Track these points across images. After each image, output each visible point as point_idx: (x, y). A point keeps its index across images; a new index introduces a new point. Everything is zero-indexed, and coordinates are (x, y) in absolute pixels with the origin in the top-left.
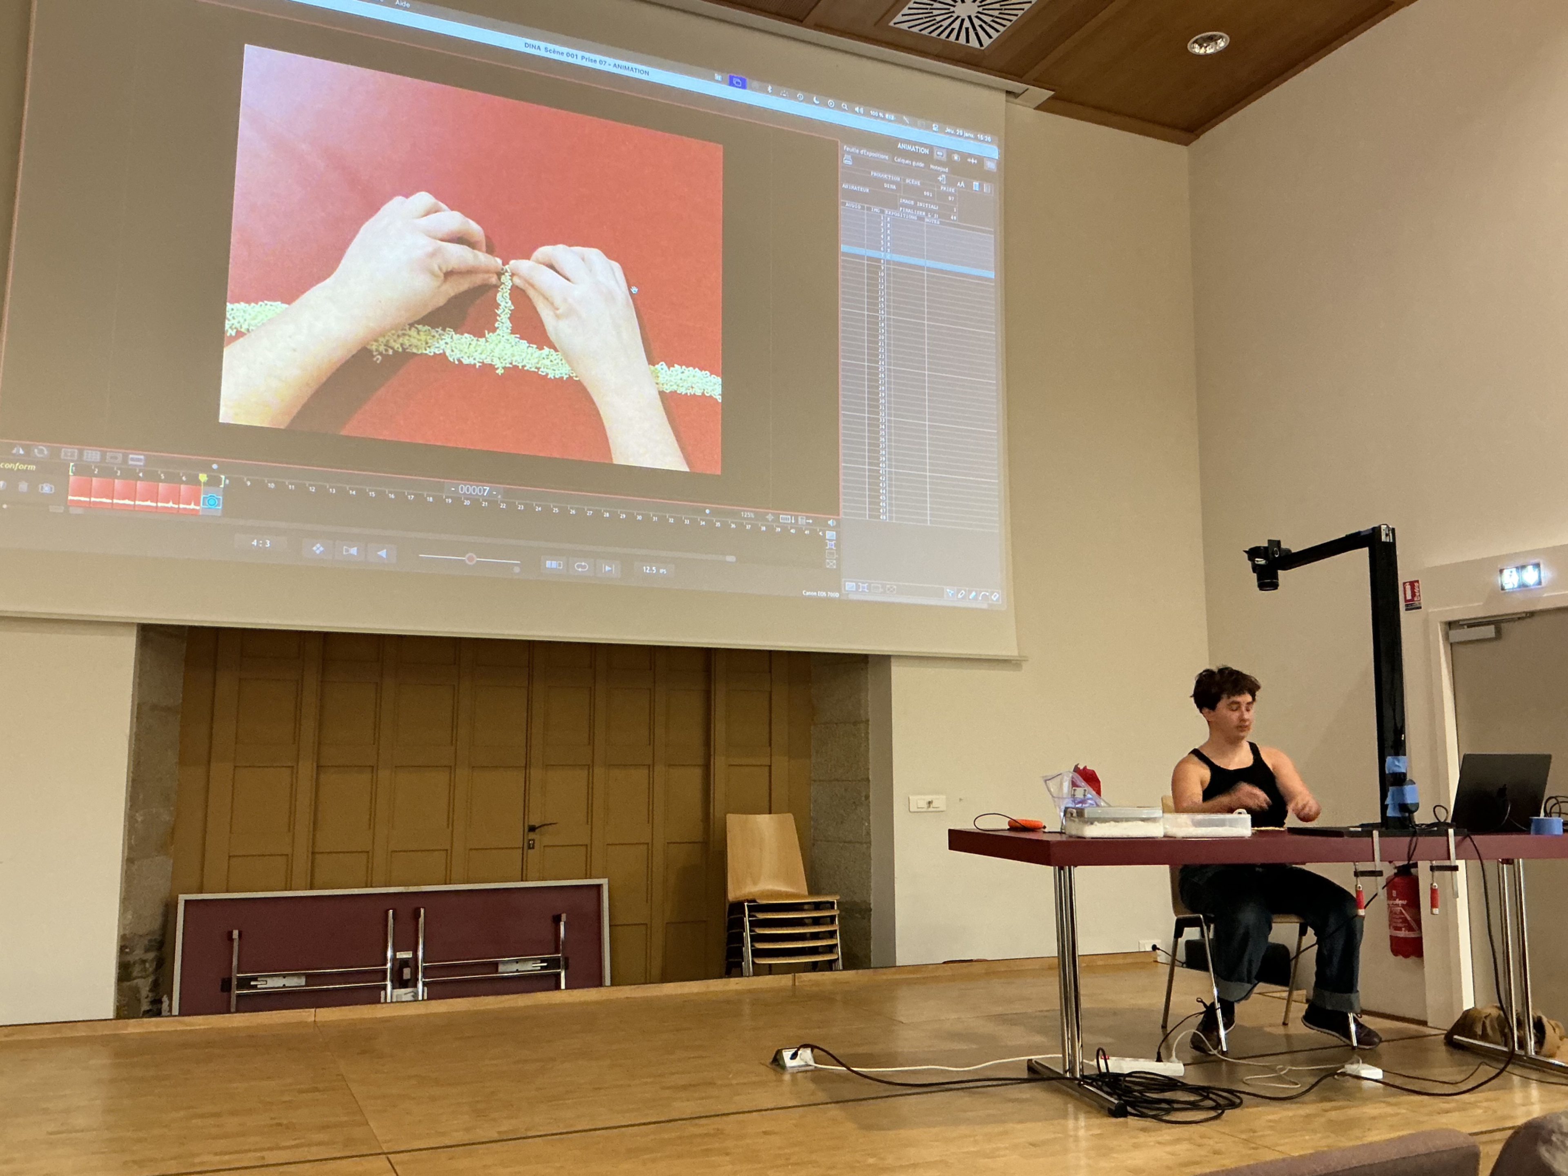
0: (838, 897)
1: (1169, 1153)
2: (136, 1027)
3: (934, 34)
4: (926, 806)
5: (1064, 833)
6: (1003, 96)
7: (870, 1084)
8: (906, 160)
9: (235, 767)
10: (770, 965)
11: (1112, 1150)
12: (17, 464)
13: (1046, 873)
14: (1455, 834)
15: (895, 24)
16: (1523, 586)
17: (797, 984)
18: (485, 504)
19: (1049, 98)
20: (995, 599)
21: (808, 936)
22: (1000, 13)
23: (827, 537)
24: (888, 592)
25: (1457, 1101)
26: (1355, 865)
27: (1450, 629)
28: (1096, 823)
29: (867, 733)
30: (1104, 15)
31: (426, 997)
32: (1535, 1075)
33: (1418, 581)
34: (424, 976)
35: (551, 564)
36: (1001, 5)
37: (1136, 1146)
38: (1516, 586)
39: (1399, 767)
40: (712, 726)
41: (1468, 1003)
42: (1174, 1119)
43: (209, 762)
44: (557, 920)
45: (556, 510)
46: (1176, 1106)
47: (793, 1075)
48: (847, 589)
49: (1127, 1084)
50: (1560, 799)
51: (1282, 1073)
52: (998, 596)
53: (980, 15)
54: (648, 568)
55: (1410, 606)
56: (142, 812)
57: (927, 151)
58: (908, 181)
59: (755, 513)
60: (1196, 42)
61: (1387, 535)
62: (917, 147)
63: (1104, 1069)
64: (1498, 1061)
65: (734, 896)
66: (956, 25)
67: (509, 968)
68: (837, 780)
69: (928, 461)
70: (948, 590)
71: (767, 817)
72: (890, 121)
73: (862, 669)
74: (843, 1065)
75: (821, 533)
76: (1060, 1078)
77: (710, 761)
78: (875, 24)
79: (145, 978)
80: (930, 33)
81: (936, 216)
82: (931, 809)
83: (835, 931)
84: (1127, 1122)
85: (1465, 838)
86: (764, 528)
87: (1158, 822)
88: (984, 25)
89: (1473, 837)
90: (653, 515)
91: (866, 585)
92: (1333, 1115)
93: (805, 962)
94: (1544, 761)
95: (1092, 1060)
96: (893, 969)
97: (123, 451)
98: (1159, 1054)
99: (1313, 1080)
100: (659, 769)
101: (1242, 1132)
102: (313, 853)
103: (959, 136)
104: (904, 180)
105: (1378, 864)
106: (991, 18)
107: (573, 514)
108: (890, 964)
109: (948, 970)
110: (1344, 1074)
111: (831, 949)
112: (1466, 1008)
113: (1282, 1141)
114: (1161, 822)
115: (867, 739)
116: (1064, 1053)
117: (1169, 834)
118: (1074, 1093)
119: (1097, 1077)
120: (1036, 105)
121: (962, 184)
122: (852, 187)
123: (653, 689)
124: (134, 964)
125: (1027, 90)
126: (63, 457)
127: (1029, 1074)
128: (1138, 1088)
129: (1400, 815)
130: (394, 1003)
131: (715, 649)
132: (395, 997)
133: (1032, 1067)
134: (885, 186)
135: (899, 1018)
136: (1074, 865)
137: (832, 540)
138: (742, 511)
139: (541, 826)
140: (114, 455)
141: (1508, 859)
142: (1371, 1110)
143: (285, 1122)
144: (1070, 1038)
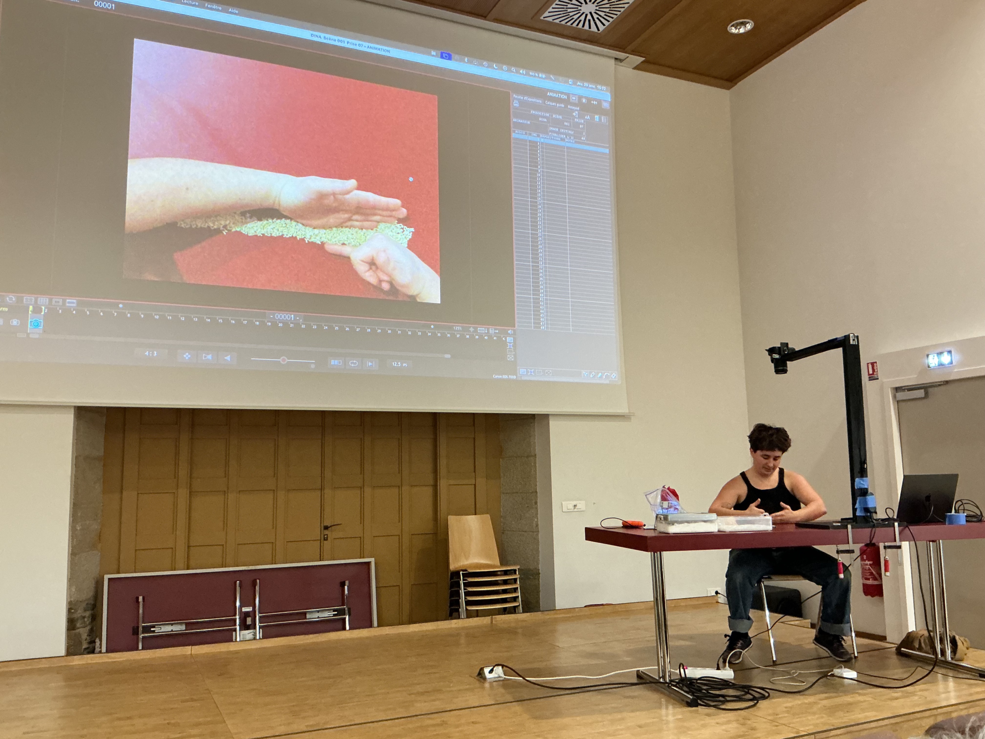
0: (519, 567)
1: (723, 730)
2: (78, 661)
3: (569, 24)
4: (573, 508)
5: (656, 530)
6: (613, 61)
7: (538, 689)
8: (552, 103)
9: (138, 494)
10: (477, 610)
11: (689, 729)
13: (646, 556)
14: (899, 526)
15: (544, 18)
16: (941, 365)
17: (494, 622)
18: (291, 325)
19: (642, 62)
20: (613, 377)
21: (501, 591)
22: (610, 10)
23: (508, 341)
24: (547, 375)
25: (902, 692)
26: (837, 546)
27: (897, 392)
28: (675, 524)
29: (535, 463)
30: (676, 9)
31: (261, 638)
32: (951, 673)
33: (876, 362)
34: (260, 622)
35: (334, 362)
36: (610, 5)
37: (704, 726)
38: (937, 365)
39: (863, 484)
40: (438, 460)
41: (912, 628)
42: (727, 708)
43: (122, 492)
44: (343, 584)
45: (337, 328)
46: (728, 699)
47: (490, 683)
48: (520, 373)
49: (699, 685)
50: (964, 502)
51: (794, 675)
52: (615, 375)
53: (597, 12)
54: (396, 363)
55: (872, 378)
56: (80, 524)
57: (566, 97)
58: (554, 116)
59: (462, 327)
60: (732, 26)
61: (854, 340)
62: (560, 95)
63: (683, 675)
64: (929, 664)
65: (454, 568)
66: (582, 18)
67: (314, 616)
68: (517, 493)
69: (570, 291)
70: (584, 372)
71: (473, 517)
72: (542, 78)
73: (531, 423)
74: (520, 676)
75: (504, 339)
76: (657, 682)
77: (437, 483)
78: (532, 19)
79: (84, 627)
80: (566, 23)
81: (572, 138)
82: (575, 510)
83: (517, 588)
84: (698, 710)
85: (905, 528)
86: (468, 336)
87: (714, 522)
88: (600, 18)
89: (911, 527)
90: (398, 330)
91: (533, 370)
92: (826, 702)
93: (499, 608)
94: (954, 478)
95: (677, 670)
96: (553, 611)
97: (63, 297)
98: (718, 665)
99: (814, 680)
100: (405, 488)
101: (769, 715)
102: (189, 547)
103: (586, 86)
104: (552, 116)
105: (851, 546)
106: (604, 13)
107: (347, 331)
108: (553, 609)
109: (588, 611)
110: (833, 675)
111: (515, 599)
112: (910, 631)
113: (795, 720)
114: (716, 521)
115: (535, 466)
116: (658, 665)
117: (722, 530)
118: (666, 691)
119: (679, 681)
120: (633, 67)
121: (588, 117)
122: (519, 121)
123: (400, 438)
124: (78, 619)
125: (628, 57)
126: (25, 302)
127: (638, 680)
128: (705, 687)
129: (864, 515)
130: (241, 641)
131: (439, 413)
132: (242, 636)
133: (639, 676)
134: (540, 119)
135: (557, 644)
136: (663, 551)
137: (511, 343)
138: (454, 326)
139: (331, 526)
140: (57, 300)
141: (933, 539)
142: (848, 699)
143: (172, 721)
144: (662, 656)
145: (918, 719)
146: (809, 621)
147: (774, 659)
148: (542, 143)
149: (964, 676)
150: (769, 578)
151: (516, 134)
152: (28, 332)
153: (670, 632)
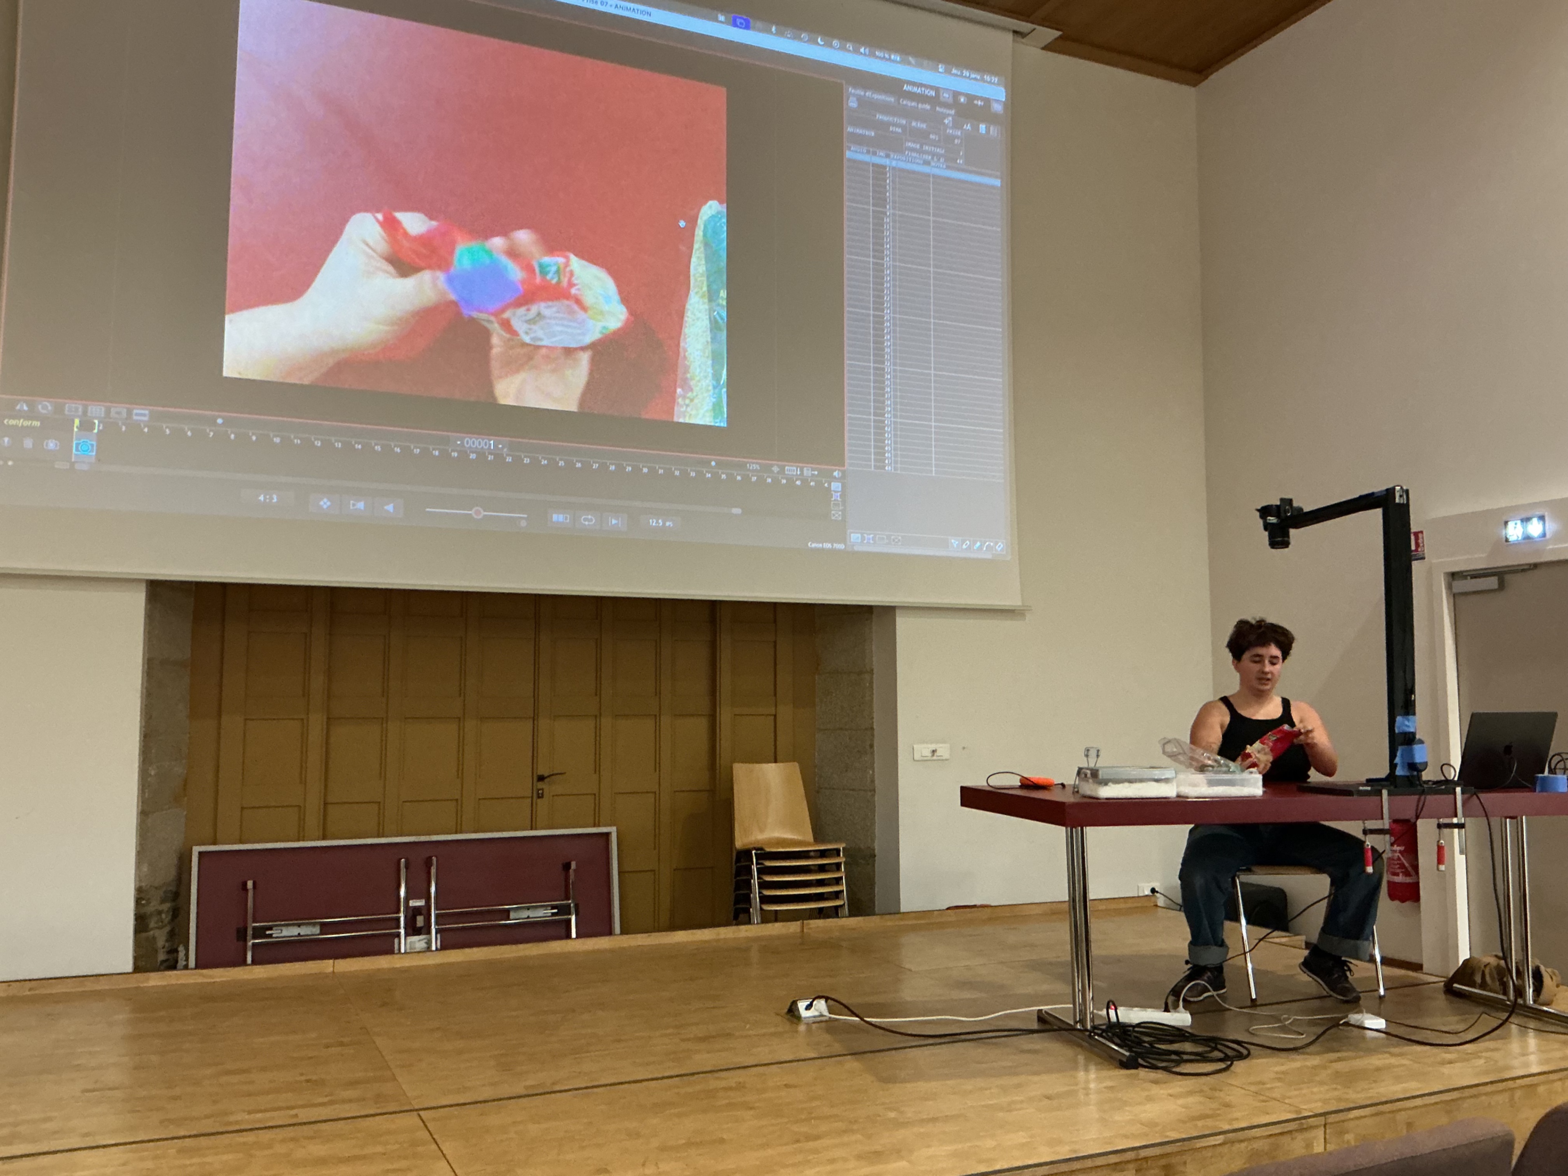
0: (844, 845)
1: (1182, 1106)
2: (156, 980)
4: (930, 755)
5: (1078, 792)
6: (1010, 36)
7: (884, 1035)
8: (911, 102)
9: (246, 719)
10: (776, 911)
11: (1125, 1103)
12: (22, 421)
13: (1057, 834)
14: (1463, 793)
16: (1527, 538)
17: (805, 930)
18: (490, 458)
19: (1056, 39)
20: (999, 549)
21: (814, 882)
23: (832, 489)
24: (893, 543)
25: (1458, 1052)
26: (1364, 823)
27: (1454, 579)
28: (1110, 784)
29: (871, 683)
31: (439, 948)
32: (1532, 1024)
33: (1422, 532)
34: (437, 924)
35: (557, 517)
37: (1150, 1099)
38: (1520, 538)
39: (1408, 726)
40: (718, 676)
41: (1465, 954)
42: (1184, 1071)
43: (219, 715)
44: (567, 867)
45: (562, 463)
46: (1185, 1057)
47: (807, 1024)
48: (852, 540)
49: (1138, 1035)
50: (1565, 756)
51: (1287, 1023)
52: (1002, 546)
54: (655, 521)
55: (1415, 556)
56: (155, 766)
57: (933, 93)
58: (914, 124)
59: (761, 465)
61: (1401, 496)
62: (923, 89)
63: (1113, 1018)
64: (1504, 1011)
65: (741, 844)
67: (519, 915)
68: (841, 729)
69: (933, 410)
70: (953, 541)
71: (773, 765)
72: (896, 62)
73: (867, 620)
74: (857, 1016)
75: (826, 485)
76: (1071, 1029)
77: (715, 711)
79: (161, 928)
81: (942, 160)
82: (936, 758)
83: (841, 878)
84: (1138, 1075)
85: (1472, 796)
86: (769, 480)
87: (1171, 782)
89: (1480, 795)
90: (659, 468)
91: (871, 536)
92: (1339, 1066)
93: (812, 909)
94: (1548, 721)
95: (1101, 1010)
96: (897, 916)
97: (128, 406)
99: (1320, 1030)
100: (665, 719)
101: (1251, 1084)
102: (326, 804)
103: (965, 77)
104: (910, 123)
105: (1386, 823)
107: (579, 468)
108: (896, 912)
109: (952, 916)
110: (1347, 1024)
111: (837, 895)
112: (1462, 958)
113: (1292, 1093)
114: (1175, 781)
115: (872, 688)
116: (1074, 1004)
117: (1182, 794)
118: (1084, 1044)
119: (1107, 1027)
120: (1043, 45)
121: (969, 127)
122: (858, 131)
123: (658, 640)
124: (151, 915)
125: (1034, 29)
126: (66, 412)
127: (1038, 1025)
128: (1146, 1039)
129: (1408, 774)
130: (409, 953)
131: (721, 602)
132: (408, 946)
133: (1042, 1018)
134: (891, 129)
135: (907, 966)
136: (1086, 826)
137: (838, 492)
138: (748, 462)
139: (549, 776)
140: (119, 410)
141: (1511, 815)
142: (1376, 1061)
143: (314, 1078)
144: (1080, 988)
145: (1486, 1094)
146: (1303, 938)
147: (1254, 997)
148: (894, 168)
149: (1553, 1028)
150: (1249, 871)
151: (852, 153)
152: (73, 460)
153: (1095, 951)
